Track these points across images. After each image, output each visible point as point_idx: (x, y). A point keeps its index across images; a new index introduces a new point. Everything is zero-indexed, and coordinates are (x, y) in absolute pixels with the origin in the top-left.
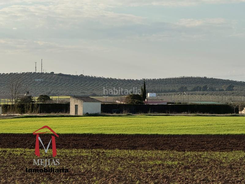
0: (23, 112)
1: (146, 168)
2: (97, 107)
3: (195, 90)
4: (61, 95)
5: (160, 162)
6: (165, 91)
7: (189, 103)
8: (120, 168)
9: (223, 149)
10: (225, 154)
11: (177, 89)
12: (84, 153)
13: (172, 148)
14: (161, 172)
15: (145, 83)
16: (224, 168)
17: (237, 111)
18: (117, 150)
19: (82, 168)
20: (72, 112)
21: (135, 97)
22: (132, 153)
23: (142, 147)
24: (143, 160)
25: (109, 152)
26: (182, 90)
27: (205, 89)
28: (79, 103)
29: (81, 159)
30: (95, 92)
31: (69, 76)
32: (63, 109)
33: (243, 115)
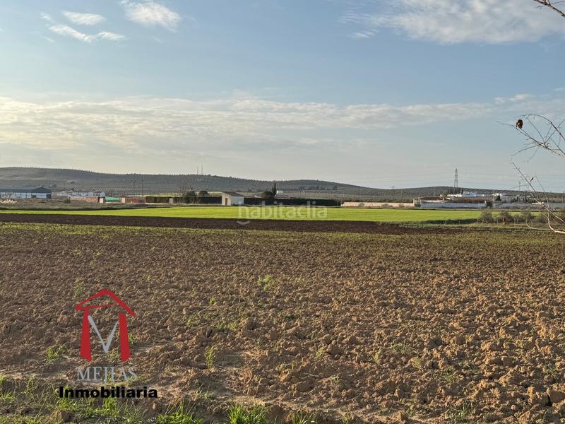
0: (188, 202)
1: (275, 243)
2: (241, 200)
3: (310, 189)
4: (216, 191)
5: (285, 239)
6: (289, 190)
8: (257, 243)
9: (329, 230)
10: (331, 234)
11: (297, 188)
12: (232, 232)
13: (294, 230)
14: (286, 246)
15: (275, 183)
16: (329, 244)
17: (339, 204)
18: (255, 231)
19: (231, 242)
20: (223, 203)
21: (268, 193)
22: (266, 233)
23: (273, 228)
24: (273, 237)
25: (249, 232)
26: (301, 189)
27: (317, 188)
28: (228, 197)
29: (230, 237)
30: (240, 189)
31: (221, 177)
32: (216, 201)
33: (343, 207)
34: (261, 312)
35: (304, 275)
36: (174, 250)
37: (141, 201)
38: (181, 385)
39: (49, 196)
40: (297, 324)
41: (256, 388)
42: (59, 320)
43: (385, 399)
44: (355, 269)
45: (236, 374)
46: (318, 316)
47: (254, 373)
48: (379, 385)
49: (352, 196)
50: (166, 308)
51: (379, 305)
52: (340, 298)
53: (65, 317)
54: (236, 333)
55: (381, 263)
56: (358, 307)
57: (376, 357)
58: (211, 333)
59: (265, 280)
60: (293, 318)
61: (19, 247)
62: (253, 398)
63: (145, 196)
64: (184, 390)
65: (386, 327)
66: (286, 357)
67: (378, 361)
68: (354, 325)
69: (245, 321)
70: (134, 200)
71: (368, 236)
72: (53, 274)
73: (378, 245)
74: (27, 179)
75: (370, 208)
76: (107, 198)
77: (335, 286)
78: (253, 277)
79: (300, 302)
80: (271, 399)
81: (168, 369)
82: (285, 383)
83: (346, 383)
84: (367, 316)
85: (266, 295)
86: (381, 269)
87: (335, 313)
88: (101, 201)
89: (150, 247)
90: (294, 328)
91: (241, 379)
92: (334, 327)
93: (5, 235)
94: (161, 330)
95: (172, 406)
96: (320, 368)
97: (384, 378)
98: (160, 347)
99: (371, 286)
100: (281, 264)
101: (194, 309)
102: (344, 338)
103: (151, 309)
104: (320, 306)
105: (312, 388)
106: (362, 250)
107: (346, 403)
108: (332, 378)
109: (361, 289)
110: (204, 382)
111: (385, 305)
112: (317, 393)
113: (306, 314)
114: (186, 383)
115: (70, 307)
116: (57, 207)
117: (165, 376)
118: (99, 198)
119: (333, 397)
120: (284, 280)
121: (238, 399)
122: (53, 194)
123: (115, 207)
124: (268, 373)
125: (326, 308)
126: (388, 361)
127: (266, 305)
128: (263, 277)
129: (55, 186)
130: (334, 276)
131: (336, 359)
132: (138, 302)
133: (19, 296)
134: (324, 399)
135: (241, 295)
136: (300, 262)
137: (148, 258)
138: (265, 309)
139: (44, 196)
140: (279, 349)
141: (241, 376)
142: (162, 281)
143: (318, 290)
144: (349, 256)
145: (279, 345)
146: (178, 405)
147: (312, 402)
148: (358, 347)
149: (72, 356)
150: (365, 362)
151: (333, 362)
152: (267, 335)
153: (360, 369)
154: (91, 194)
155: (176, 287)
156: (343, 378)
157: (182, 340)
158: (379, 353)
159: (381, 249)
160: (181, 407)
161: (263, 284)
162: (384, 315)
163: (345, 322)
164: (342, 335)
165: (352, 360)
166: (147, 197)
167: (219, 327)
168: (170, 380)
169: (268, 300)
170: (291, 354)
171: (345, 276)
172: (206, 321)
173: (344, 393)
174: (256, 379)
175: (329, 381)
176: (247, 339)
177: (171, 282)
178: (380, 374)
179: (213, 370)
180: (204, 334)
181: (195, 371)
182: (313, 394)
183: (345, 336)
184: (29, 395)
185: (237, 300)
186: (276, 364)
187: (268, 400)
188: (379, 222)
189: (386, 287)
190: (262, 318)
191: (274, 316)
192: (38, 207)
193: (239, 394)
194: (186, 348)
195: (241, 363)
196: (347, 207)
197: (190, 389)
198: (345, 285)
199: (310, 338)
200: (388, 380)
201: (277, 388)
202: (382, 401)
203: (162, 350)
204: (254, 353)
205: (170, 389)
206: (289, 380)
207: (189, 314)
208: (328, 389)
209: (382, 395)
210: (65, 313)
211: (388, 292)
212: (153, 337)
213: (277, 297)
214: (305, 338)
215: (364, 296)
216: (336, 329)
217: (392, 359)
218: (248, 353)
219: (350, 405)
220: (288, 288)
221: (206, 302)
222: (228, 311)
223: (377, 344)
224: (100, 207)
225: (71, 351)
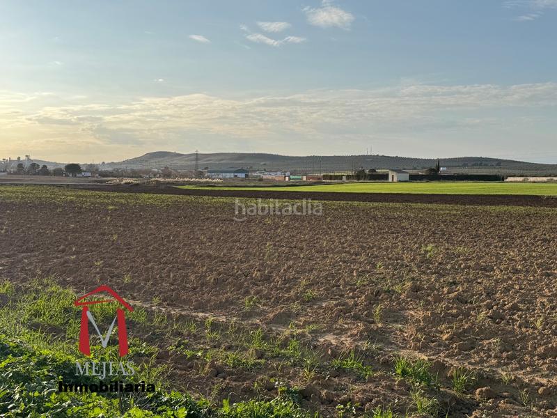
0: (359, 179)
1: (438, 215)
2: (406, 177)
3: (473, 165)
4: (384, 169)
5: (448, 212)
6: (453, 167)
7: (470, 174)
8: (421, 215)
9: (492, 204)
10: (494, 207)
11: (460, 165)
12: (398, 205)
13: (457, 203)
14: (448, 218)
15: (439, 161)
16: (492, 216)
17: (503, 179)
18: (419, 204)
19: (396, 214)
20: (390, 180)
21: (431, 170)
22: (429, 206)
23: (436, 202)
24: (437, 210)
25: (414, 205)
26: (465, 165)
27: (481, 165)
28: (394, 174)
29: (396, 209)
30: (405, 167)
31: (388, 157)
32: (384, 177)
33: (507, 182)
34: (424, 277)
35: (466, 244)
36: (346, 221)
37: (319, 179)
38: (352, 336)
39: (247, 176)
40: (459, 290)
41: (419, 344)
42: (254, 275)
43: (546, 363)
44: (518, 240)
45: (401, 330)
46: (479, 283)
47: (417, 331)
48: (541, 349)
49: (517, 172)
50: (339, 270)
51: (542, 275)
52: (502, 267)
53: (259, 273)
54: (401, 294)
55: (545, 235)
56: (521, 276)
57: (538, 323)
58: (378, 293)
59: (429, 248)
60: (455, 283)
61: (224, 216)
62: (416, 353)
63: (322, 174)
64: (355, 340)
65: (549, 296)
66: (448, 318)
67: (540, 328)
68: (516, 292)
69: (409, 284)
70: (313, 178)
71: (532, 210)
72: (250, 238)
73: (543, 217)
74: (230, 162)
75: (534, 182)
76: (291, 177)
77: (497, 255)
78: (417, 246)
79: (463, 270)
80: (434, 355)
81: (341, 321)
82: (447, 342)
83: (508, 345)
84: (529, 284)
85: (429, 262)
86: (545, 240)
87: (497, 281)
88: (287, 179)
89: (326, 218)
90: (456, 293)
91: (406, 335)
92: (496, 293)
93: (214, 207)
94: (335, 288)
95: (344, 353)
96: (481, 331)
97: (545, 344)
98: (334, 302)
99: (534, 257)
100: (444, 234)
101: (363, 271)
102: (505, 305)
103: (326, 270)
104: (482, 274)
105: (473, 348)
106: (525, 222)
107: (508, 364)
108: (493, 340)
109: (524, 259)
110: (372, 335)
111: (548, 275)
112: (478, 353)
113: (468, 281)
114: (356, 335)
115: (262, 265)
116: (253, 185)
117: (338, 327)
118: (285, 177)
119: (494, 357)
120: (447, 249)
121: (402, 352)
122: (250, 174)
123: (298, 184)
124: (431, 332)
125: (487, 276)
126: (550, 328)
127: (429, 271)
128: (426, 246)
129: (251, 167)
130: (496, 247)
131: (497, 323)
132: (315, 264)
133: (224, 255)
134: (485, 358)
135: (406, 261)
136: (462, 233)
137: (324, 226)
138: (428, 275)
139: (243, 175)
140: (441, 311)
141: (406, 333)
142: (336, 247)
143: (480, 259)
144: (512, 228)
145: (442, 307)
146: (350, 352)
147: (473, 361)
148: (520, 313)
149: (264, 305)
150: (526, 327)
151: (494, 326)
152: (429, 298)
153: (521, 333)
154: (279, 173)
155: (349, 252)
156: (504, 341)
157: (353, 298)
158: (541, 319)
159: (545, 221)
160: (352, 355)
161: (427, 252)
162: (547, 285)
163: (507, 290)
164: (504, 301)
165: (513, 325)
166: (324, 176)
167: (385, 288)
168: (342, 331)
169: (431, 266)
170: (453, 316)
171: (507, 247)
172: (373, 282)
173: (504, 355)
174: (420, 336)
175: (490, 343)
176: (411, 301)
177: (343, 248)
178: (541, 339)
179: (380, 325)
180: (372, 293)
181: (365, 325)
182: (474, 353)
183: (506, 303)
184: (231, 335)
185: (402, 265)
186: (439, 324)
187: (430, 355)
188: (543, 196)
189: (550, 258)
190: (425, 282)
191: (436, 280)
192: (239, 185)
193: (403, 348)
194: (356, 305)
195: (405, 320)
196: (511, 182)
197: (360, 340)
198: (508, 255)
199: (471, 303)
200: (550, 346)
201: (440, 345)
202: (543, 364)
203: (336, 305)
204: (418, 313)
205: (343, 339)
206: (451, 339)
207: (359, 276)
208: (489, 350)
209: (544, 359)
210: (259, 270)
211: (552, 263)
212: (329, 294)
213: (440, 264)
214: (466, 302)
215: (527, 265)
216: (497, 295)
217: (555, 326)
218: (412, 312)
219: (511, 366)
220: (449, 256)
221: (374, 266)
222: (394, 275)
223: (539, 312)
224: (285, 184)
225: (263, 301)
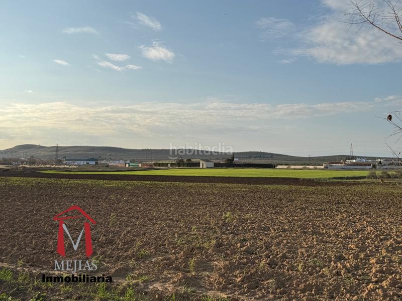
0: (179, 166)
1: (233, 192)
2: (212, 165)
3: (255, 157)
4: (196, 159)
5: (240, 189)
6: (242, 158)
7: (253, 163)
8: (222, 192)
9: (268, 183)
10: (269, 186)
11: (247, 157)
12: (206, 184)
13: (245, 183)
14: (240, 194)
15: (233, 154)
16: (268, 192)
17: (275, 167)
18: (221, 184)
19: (205, 191)
20: (201, 167)
21: (228, 160)
22: (228, 185)
23: (232, 182)
24: (232, 188)
25: (217, 184)
26: (250, 157)
27: (260, 157)
28: (204, 162)
29: (205, 187)
30: (211, 157)
32: (197, 165)
33: (277, 169)
34: (224, 236)
35: (252, 212)
36: (171, 196)
37: (151, 166)
38: (173, 283)
39: (96, 163)
40: (247, 245)
41: (221, 286)
42: (100, 240)
43: (305, 296)
44: (285, 209)
45: (208, 277)
46: (261, 239)
47: (220, 276)
48: (302, 286)
49: (283, 162)
50: (165, 233)
51: (301, 233)
52: (275, 228)
53: (104, 238)
54: (208, 250)
55: (302, 205)
56: (288, 233)
57: (300, 267)
58: (193, 249)
59: (227, 215)
60: (245, 240)
61: (78, 194)
62: (219, 293)
63: (153, 162)
64: (176, 286)
65: (306, 248)
66: (240, 266)
67: (301, 270)
68: (285, 245)
69: (214, 242)
70: (147, 165)
71: (294, 187)
72: (98, 211)
73: (300, 193)
74: (83, 152)
75: (294, 169)
76: (131, 164)
77: (272, 220)
78: (219, 213)
79: (249, 230)
80: (231, 293)
81: (165, 272)
82: (240, 283)
83: (280, 284)
84: (293, 239)
85: (227, 225)
86: (302, 209)
87: (272, 238)
88: (127, 166)
89: (156, 194)
90: (245, 247)
91: (212, 280)
92: (272, 246)
93: (69, 187)
94: (161, 247)
95: (168, 296)
96: (263, 274)
97: (305, 282)
98: (161, 258)
99: (295, 220)
100: (237, 205)
101: (182, 233)
102: (278, 254)
103: (156, 234)
104: (263, 233)
105: (257, 287)
106: (289, 196)
107: (280, 298)
108: (270, 281)
109: (289, 222)
110: (187, 282)
111: (305, 233)
112: (260, 290)
113: (254, 238)
114: (177, 282)
115: (107, 231)
116: (101, 170)
117: (163, 276)
118: (126, 164)
119: (271, 293)
120: (239, 216)
121: (210, 293)
122: (99, 162)
123: (135, 169)
124: (229, 276)
125: (266, 234)
126: (308, 270)
127: (227, 232)
128: (226, 213)
129: (100, 157)
130: (271, 213)
131: (273, 268)
132: (148, 229)
133: (77, 224)
134: (265, 294)
135: (212, 225)
136: (249, 204)
137: (154, 201)
138: (227, 234)
139: (94, 163)
140: (236, 261)
141: (212, 278)
142: (163, 216)
143: (261, 222)
144: (281, 200)
145: (236, 258)
146: (172, 296)
147: (257, 296)
148: (288, 260)
149: (108, 263)
150: (292, 270)
151: (271, 270)
152: (228, 252)
153: (289, 275)
154: (121, 162)
155: (172, 220)
156: (278, 281)
157: (175, 254)
158: (301, 264)
159: (302, 196)
160: (174, 298)
161: (226, 218)
162: (304, 240)
163: (279, 244)
164: (277, 252)
165: (284, 269)
166: (154, 163)
167: (198, 245)
168: (166, 280)
169: (229, 228)
170: (244, 264)
171: (278, 214)
172: (189, 241)
173: (278, 291)
174: (221, 280)
175: (269, 283)
176: (215, 254)
177: (168, 216)
178: (302, 279)
179: (193, 274)
180: (188, 250)
181: (183, 274)
182: (258, 291)
183: (279, 253)
184: (81, 287)
185: (209, 228)
186: (234, 270)
187: (228, 294)
188: (301, 179)
189: (306, 221)
190: (225, 240)
191: (232, 239)
192: (90, 170)
193: (210, 290)
194: (177, 259)
195: (211, 269)
196: (280, 169)
197: (179, 286)
198: (279, 219)
199: (256, 254)
200: (308, 283)
201: (235, 286)
202: (303, 296)
203: (162, 260)
204: (220, 263)
205: (167, 285)
206: (242, 281)
207: (179, 237)
208: (268, 288)
209: (304, 293)
210: (104, 236)
211: (308, 224)
212: (157, 251)
213: (235, 226)
214: (252, 254)
215: (291, 226)
216: (273, 248)
217: (310, 268)
218: (216, 263)
219: (283, 299)
220: (241, 221)
221: (190, 229)
222: (203, 235)
223: (300, 259)
224: (126, 170)
225: (107, 260)
